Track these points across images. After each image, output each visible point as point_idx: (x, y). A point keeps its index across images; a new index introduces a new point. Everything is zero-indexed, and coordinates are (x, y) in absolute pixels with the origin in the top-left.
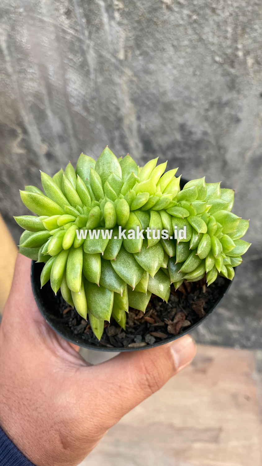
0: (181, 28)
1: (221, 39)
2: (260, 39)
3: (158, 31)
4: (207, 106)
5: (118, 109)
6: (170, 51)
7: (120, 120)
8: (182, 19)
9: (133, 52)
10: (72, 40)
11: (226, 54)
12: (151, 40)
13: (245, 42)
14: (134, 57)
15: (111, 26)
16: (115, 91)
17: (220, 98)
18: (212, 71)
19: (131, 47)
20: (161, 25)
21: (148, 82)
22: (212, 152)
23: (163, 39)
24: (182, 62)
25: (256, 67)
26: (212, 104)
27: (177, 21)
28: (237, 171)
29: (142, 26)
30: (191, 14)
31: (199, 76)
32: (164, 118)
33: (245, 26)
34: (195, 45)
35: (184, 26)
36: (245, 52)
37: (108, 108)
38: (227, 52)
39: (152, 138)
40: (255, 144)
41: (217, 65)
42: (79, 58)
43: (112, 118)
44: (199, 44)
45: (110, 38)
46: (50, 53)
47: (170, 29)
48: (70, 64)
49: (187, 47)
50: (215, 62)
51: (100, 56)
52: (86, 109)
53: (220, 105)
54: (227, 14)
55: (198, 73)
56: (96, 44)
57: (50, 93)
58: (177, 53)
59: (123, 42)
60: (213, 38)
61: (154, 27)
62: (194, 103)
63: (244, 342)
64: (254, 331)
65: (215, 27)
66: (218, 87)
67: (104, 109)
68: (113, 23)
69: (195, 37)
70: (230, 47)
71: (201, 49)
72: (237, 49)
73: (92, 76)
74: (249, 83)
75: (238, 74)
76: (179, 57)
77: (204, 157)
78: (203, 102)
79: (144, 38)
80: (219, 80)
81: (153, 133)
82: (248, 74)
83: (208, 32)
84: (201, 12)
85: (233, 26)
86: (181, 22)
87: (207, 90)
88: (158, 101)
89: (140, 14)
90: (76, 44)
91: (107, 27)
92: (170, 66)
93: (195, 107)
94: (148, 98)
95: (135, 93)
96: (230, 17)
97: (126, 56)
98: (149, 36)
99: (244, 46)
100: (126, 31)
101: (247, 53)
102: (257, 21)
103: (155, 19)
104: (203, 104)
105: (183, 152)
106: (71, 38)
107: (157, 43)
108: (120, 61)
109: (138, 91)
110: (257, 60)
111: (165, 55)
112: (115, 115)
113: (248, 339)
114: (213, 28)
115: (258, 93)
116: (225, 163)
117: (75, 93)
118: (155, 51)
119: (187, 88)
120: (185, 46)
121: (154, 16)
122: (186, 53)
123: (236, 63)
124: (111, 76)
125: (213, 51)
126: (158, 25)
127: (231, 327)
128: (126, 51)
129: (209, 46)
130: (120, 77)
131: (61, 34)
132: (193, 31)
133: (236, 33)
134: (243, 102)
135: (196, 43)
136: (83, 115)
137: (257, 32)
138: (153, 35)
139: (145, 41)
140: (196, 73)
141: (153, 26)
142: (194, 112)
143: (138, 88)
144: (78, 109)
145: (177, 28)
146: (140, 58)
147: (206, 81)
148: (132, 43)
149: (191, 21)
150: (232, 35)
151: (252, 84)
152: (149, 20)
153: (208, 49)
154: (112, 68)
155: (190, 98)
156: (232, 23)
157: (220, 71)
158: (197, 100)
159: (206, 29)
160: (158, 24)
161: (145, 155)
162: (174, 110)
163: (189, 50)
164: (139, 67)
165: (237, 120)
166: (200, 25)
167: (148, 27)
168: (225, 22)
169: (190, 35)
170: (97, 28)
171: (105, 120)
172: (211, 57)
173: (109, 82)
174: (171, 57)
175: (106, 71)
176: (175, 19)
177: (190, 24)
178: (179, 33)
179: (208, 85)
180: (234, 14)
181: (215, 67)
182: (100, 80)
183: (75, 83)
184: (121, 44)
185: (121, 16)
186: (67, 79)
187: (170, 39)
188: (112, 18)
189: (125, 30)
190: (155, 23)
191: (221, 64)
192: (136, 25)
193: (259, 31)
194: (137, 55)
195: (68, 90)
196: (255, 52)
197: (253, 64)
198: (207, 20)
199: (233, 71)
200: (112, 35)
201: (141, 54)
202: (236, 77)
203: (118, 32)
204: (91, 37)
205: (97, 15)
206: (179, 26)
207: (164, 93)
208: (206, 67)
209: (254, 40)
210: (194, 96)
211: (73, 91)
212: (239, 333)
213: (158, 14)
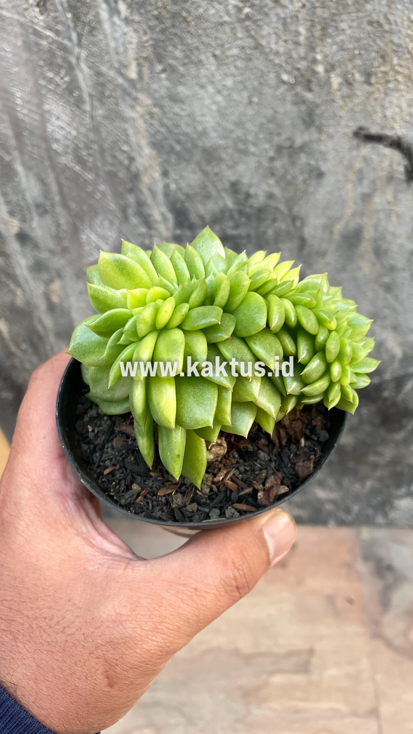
0: (227, 29)
1: (290, 46)
2: (350, 46)
3: (189, 32)
4: (271, 153)
5: (132, 159)
6: (211, 65)
7: (136, 177)
8: (228, 13)
9: (151, 65)
10: (51, 48)
11: (298, 69)
12: (179, 47)
13: (327, 50)
14: (153, 75)
15: (113, 24)
16: (125, 130)
17: (291, 139)
18: (277, 96)
19: (146, 59)
20: (193, 23)
21: (177, 114)
22: (282, 225)
23: (198, 45)
24: (229, 82)
25: (345, 90)
26: (279, 149)
27: (221, 17)
28: (322, 254)
29: (163, 23)
30: (241, 5)
31: (257, 104)
32: (205, 173)
33: (326, 23)
34: (249, 54)
35: (231, 23)
36: (328, 67)
37: (114, 157)
38: (299, 66)
39: (187, 204)
40: (349, 211)
41: (286, 87)
42: (62, 76)
43: (122, 174)
44: (256, 53)
45: (112, 44)
46: (15, 69)
47: (209, 29)
48: (51, 88)
49: (237, 58)
50: (284, 82)
51: (99, 74)
52: (80, 160)
53: (291, 151)
54: (298, 5)
55: (255, 100)
56: (91, 54)
57: (18, 136)
58: (221, 67)
59: (134, 49)
60: (276, 43)
61: (184, 25)
62: (252, 149)
63: (342, 515)
64: (357, 499)
65: (280, 27)
66: (288, 122)
67: (109, 159)
68: (116, 19)
69: (249, 42)
70: (304, 58)
71: (259, 62)
72: (315, 61)
73: (87, 107)
74: (335, 115)
75: (318, 101)
76: (226, 75)
77: (270, 232)
78: (267, 146)
79: (167, 43)
80: (288, 110)
81: (188, 196)
82: (333, 101)
83: (269, 34)
84: (257, 2)
85: (309, 23)
86: (226, 18)
87: (271, 126)
88: (195, 146)
89: (160, 4)
90: (59, 53)
91: (107, 26)
92: (211, 89)
93: (253, 154)
94: (178, 142)
95: (159, 131)
96: (303, 10)
97: (140, 74)
98: (176, 40)
99: (326, 56)
100: (138, 32)
101: (331, 68)
102: (344, 17)
103: (184, 14)
104: (266, 150)
105: (236, 227)
106: (50, 43)
107: (189, 52)
108: (131, 81)
109: (163, 130)
110: (347, 77)
111: (202, 71)
112: (128, 168)
113: (348, 511)
114: (277, 28)
115: (349, 131)
116: (303, 242)
117: (59, 135)
118: (184, 65)
119: (239, 124)
120: (233, 56)
121: (183, 9)
122: (236, 67)
123: (314, 83)
124: (117, 104)
125: (278, 64)
126: (190, 22)
127: (321, 494)
128: (139, 65)
129: (271, 57)
130: (132, 107)
131: (32, 38)
132: (245, 33)
133: (313, 36)
134: (327, 146)
135: (252, 51)
136: (74, 169)
137: (346, 34)
138: (181, 39)
139: (170, 48)
140: (253, 100)
141: (180, 23)
142: (252, 161)
143: (162, 125)
144: (66, 160)
145: (219, 27)
146: (163, 76)
147: (270, 112)
148: (148, 52)
149: (242, 16)
150: (307, 38)
151: (341, 117)
152: (175, 16)
153: (271, 61)
154: (119, 93)
155: (245, 141)
156: (304, 19)
157: (289, 97)
158: (255, 144)
159: (266, 30)
160: (188, 20)
161: (178, 232)
162: (220, 160)
163: (239, 63)
164: (163, 92)
165: (320, 175)
166: (255, 22)
167: (173, 26)
168: (295, 18)
169: (241, 39)
170: (91, 26)
171: (111, 177)
172: (275, 74)
173: (115, 115)
174: (213, 75)
175: (110, 97)
176: (216, 13)
177: (241, 21)
178: (224, 37)
179: (272, 120)
180: (308, 5)
181: (282, 89)
182: (100, 112)
183: (58, 118)
184: (132, 54)
185: (128, 8)
186: (46, 111)
187: (209, 44)
188: (114, 11)
189: (135, 31)
190: (185, 20)
191: (291, 84)
192: (153, 23)
193: (349, 32)
194: (158, 71)
195: (49, 130)
196: (343, 66)
197: (341, 84)
198: (267, 15)
199: (309, 96)
200: (115, 39)
201: (164, 71)
202: (317, 106)
203: (125, 34)
204: (81, 41)
205: (89, 7)
206: (222, 24)
207: (204, 133)
208: (267, 91)
209: (341, 46)
210: (250, 137)
211: (57, 130)
212: (334, 502)
213: (187, 5)
